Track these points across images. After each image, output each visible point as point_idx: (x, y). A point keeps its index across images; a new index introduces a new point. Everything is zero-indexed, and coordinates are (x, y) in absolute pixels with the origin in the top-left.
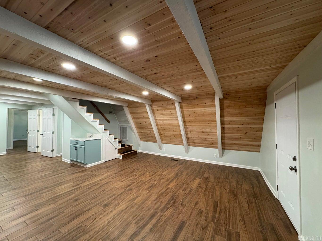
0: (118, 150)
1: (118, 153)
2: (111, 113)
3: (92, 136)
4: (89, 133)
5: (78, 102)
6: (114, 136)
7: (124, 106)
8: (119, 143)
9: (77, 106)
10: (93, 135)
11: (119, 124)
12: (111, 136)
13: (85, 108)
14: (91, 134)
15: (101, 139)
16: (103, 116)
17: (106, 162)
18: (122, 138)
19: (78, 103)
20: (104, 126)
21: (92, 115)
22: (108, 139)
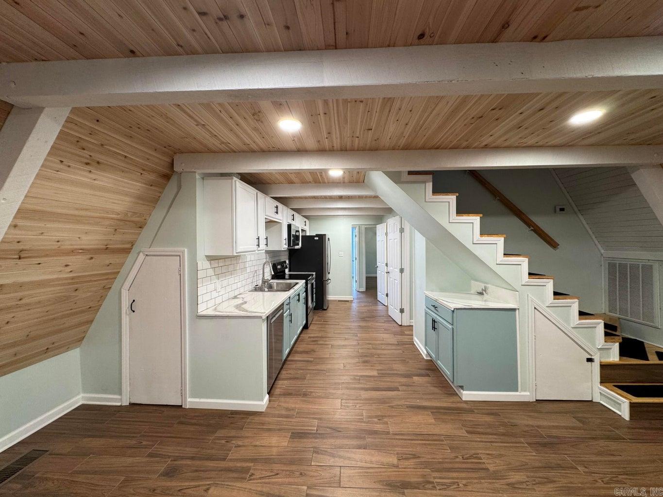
0: (603, 366)
1: (602, 382)
2: (562, 210)
3: (485, 291)
4: (476, 280)
5: (427, 184)
6: (577, 303)
7: (636, 168)
8: (607, 334)
9: (427, 194)
10: (489, 290)
11: (602, 251)
12: (562, 302)
13: (452, 199)
14: (482, 286)
15: (514, 310)
16: (529, 223)
17: (539, 405)
18: (623, 311)
19: (429, 186)
20: (526, 260)
21: (476, 220)
22: (549, 312)
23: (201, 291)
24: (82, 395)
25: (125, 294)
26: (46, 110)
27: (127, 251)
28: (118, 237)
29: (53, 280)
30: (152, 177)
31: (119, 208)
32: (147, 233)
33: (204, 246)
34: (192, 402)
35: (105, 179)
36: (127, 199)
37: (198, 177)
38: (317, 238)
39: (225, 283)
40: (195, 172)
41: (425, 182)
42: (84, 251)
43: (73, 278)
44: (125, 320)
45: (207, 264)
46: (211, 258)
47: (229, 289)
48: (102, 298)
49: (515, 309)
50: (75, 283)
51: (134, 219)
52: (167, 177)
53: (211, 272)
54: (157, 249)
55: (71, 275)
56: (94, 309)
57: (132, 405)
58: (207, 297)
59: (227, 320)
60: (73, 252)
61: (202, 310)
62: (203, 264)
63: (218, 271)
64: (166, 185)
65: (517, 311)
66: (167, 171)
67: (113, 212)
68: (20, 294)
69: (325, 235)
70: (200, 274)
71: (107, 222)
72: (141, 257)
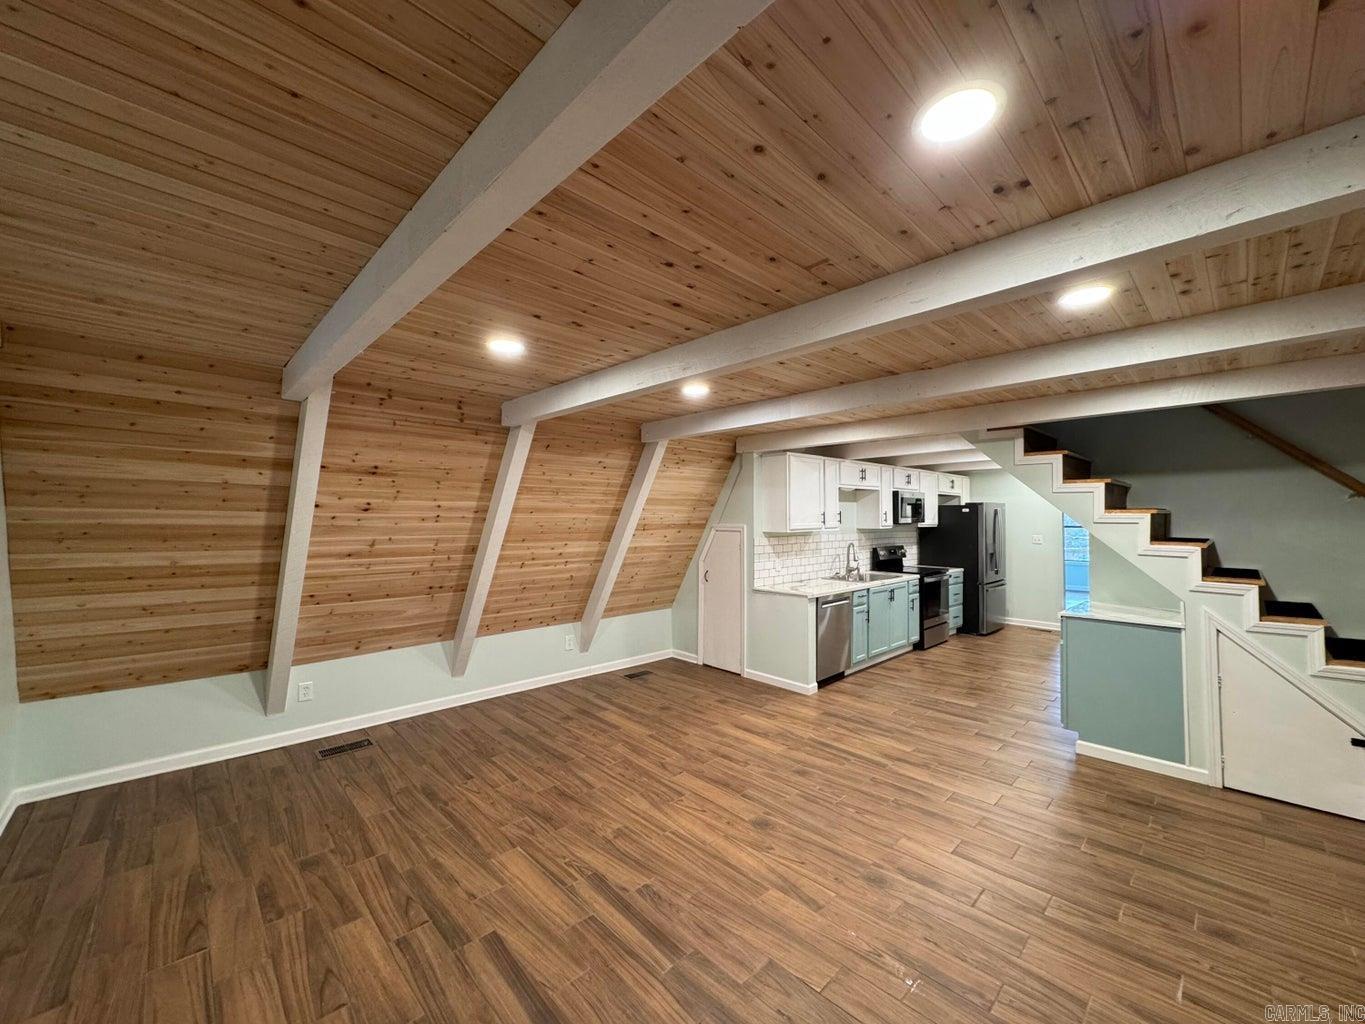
5: (1016, 441)
6: (1321, 631)
9: (1017, 454)
12: (1282, 626)
13: (1057, 459)
17: (1230, 797)
19: (1019, 443)
20: (1197, 550)
21: (1098, 487)
22: (1250, 640)
23: (757, 566)
24: (671, 650)
25: (701, 564)
26: (660, 443)
27: (702, 526)
28: (696, 514)
29: (657, 547)
30: (719, 462)
31: (696, 491)
32: (718, 508)
33: (761, 524)
34: (749, 673)
35: (688, 471)
36: (703, 483)
37: (755, 455)
38: (967, 510)
39: (788, 563)
40: (752, 453)
41: (1013, 439)
42: (674, 526)
43: (668, 547)
44: (701, 586)
45: (765, 541)
46: (769, 535)
47: (792, 570)
48: (686, 566)
49: (1180, 629)
50: (670, 550)
51: (707, 499)
52: (732, 459)
53: (769, 549)
54: (722, 526)
55: (667, 544)
56: (680, 575)
57: (705, 665)
58: (765, 574)
59: (778, 596)
60: (668, 526)
61: (758, 585)
62: (760, 540)
63: (779, 549)
64: (730, 466)
65: (1183, 632)
66: (733, 454)
67: (692, 494)
68: (643, 555)
69: (981, 504)
70: (757, 550)
71: (689, 503)
72: (713, 532)
